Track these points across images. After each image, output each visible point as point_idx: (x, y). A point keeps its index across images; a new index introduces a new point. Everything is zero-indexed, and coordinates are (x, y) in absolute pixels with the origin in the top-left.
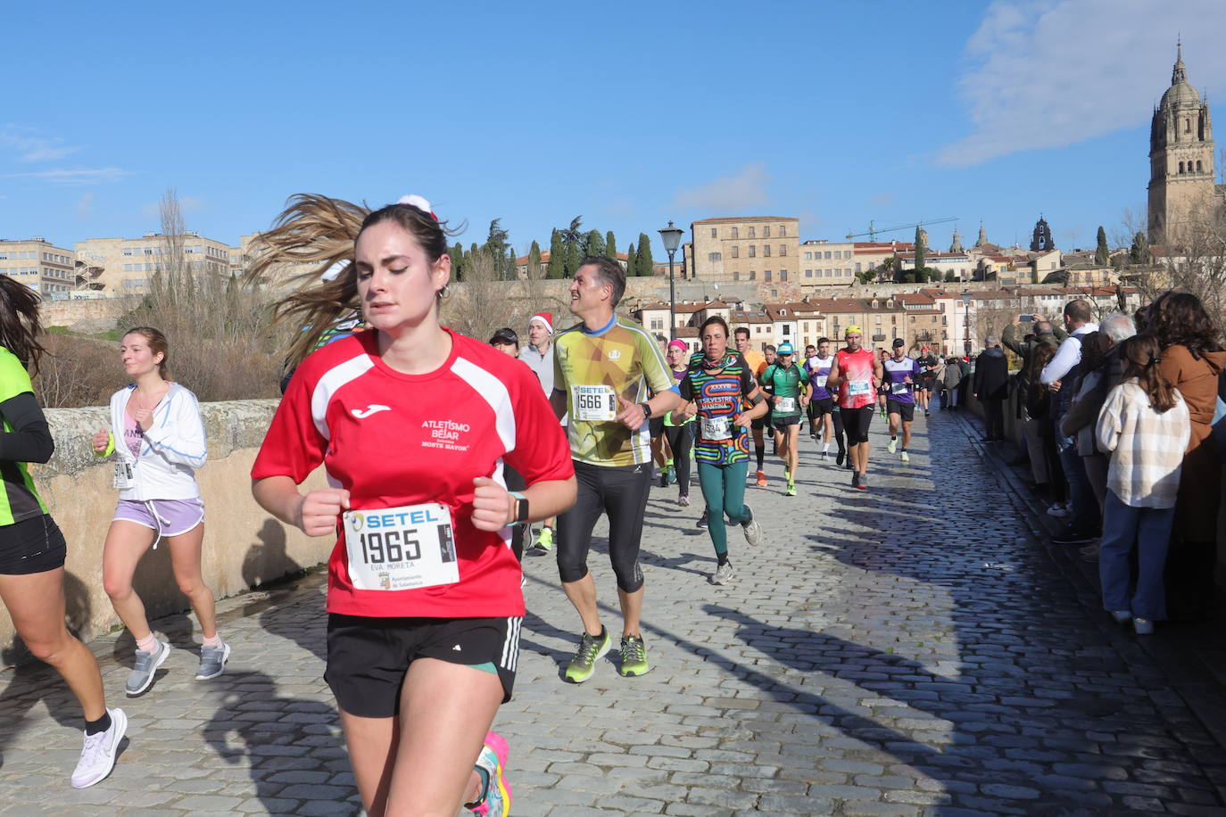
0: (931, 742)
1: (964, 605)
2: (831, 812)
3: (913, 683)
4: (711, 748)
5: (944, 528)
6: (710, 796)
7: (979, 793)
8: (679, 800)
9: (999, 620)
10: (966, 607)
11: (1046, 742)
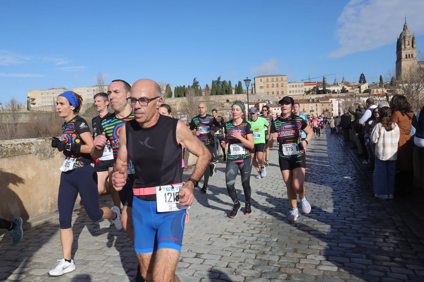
0: (324, 231)
1: (335, 191)
2: (293, 252)
3: (319, 214)
4: (258, 233)
5: (331, 168)
6: (257, 247)
7: (338, 246)
8: (248, 248)
9: (346, 195)
10: (336, 191)
11: (360, 231)
